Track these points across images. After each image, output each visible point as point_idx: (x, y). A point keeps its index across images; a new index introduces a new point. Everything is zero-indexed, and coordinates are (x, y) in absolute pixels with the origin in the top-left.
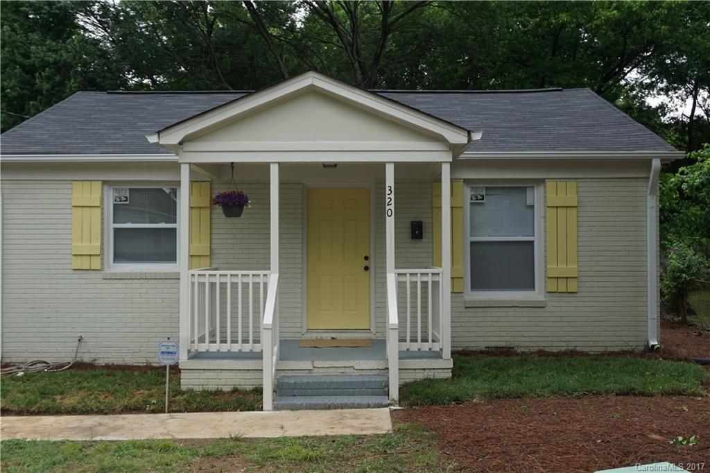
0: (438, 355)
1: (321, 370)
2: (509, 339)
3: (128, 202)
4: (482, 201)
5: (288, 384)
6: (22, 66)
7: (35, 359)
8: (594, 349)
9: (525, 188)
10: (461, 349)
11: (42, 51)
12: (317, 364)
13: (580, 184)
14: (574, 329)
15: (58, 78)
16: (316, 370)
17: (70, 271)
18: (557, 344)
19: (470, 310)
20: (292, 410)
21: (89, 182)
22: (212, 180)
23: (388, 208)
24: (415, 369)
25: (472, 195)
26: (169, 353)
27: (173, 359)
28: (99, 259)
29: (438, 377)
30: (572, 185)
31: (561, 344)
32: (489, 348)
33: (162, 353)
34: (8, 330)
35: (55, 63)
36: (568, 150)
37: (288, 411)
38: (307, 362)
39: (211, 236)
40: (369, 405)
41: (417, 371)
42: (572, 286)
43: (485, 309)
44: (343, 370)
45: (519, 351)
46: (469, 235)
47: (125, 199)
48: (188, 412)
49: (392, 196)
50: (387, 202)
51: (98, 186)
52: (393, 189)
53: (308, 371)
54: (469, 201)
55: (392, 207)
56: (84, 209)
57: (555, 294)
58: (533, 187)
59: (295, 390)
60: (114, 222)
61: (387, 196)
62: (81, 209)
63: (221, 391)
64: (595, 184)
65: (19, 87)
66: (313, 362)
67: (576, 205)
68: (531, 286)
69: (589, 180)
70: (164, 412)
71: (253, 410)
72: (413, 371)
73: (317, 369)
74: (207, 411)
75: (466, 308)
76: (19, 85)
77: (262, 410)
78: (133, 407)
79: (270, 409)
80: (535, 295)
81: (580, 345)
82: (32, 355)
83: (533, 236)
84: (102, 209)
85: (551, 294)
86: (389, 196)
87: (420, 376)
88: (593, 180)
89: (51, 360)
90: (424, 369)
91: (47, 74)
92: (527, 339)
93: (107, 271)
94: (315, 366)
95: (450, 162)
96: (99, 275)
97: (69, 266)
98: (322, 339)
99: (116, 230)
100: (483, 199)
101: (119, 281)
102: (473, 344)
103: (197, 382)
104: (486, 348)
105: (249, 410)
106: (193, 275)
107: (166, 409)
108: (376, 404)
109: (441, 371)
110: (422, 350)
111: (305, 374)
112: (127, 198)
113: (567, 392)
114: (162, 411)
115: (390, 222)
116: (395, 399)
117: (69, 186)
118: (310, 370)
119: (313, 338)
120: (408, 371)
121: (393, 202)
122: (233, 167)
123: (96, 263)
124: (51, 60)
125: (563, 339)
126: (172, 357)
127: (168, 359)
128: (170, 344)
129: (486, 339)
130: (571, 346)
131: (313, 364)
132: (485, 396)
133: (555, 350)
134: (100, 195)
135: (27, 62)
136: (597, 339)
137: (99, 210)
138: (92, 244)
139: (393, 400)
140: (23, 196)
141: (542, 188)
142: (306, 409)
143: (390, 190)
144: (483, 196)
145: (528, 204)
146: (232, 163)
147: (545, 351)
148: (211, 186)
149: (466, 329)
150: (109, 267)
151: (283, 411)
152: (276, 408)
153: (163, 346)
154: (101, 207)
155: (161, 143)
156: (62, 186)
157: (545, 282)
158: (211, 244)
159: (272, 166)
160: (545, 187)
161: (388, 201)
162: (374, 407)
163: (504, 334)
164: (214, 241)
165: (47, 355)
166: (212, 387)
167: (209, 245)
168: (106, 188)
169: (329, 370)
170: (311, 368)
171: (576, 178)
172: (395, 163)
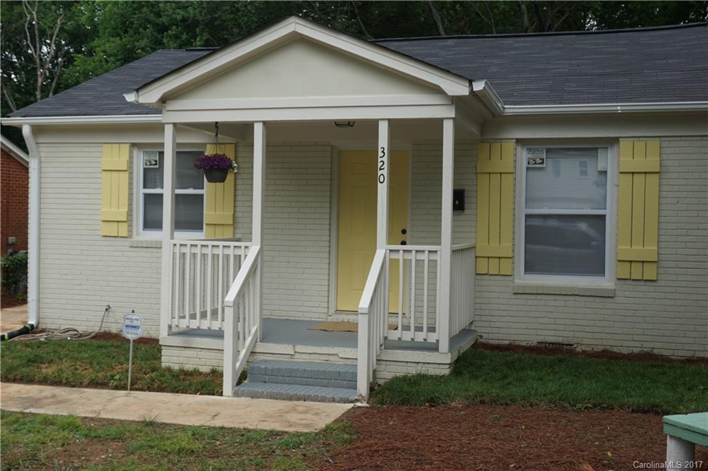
0: (434, 348)
1: (303, 356)
2: (566, 334)
3: (157, 166)
4: (541, 166)
5: (259, 369)
6: (155, 25)
7: (68, 327)
8: (676, 353)
9: (597, 149)
10: (507, 342)
11: (171, 8)
12: (299, 348)
13: (665, 144)
14: (651, 326)
15: (184, 37)
16: (297, 356)
17: (100, 238)
18: (627, 344)
19: (519, 296)
20: (252, 398)
21: (118, 145)
22: (237, 142)
23: (380, 172)
24: (407, 362)
25: (529, 159)
26: (133, 327)
27: (137, 334)
28: (126, 225)
29: (433, 374)
30: (654, 145)
31: (632, 344)
32: (542, 343)
33: (127, 326)
34: (44, 296)
35: (184, 20)
36: (647, 101)
37: (248, 398)
38: (287, 346)
39: (235, 203)
40: (334, 398)
41: (409, 364)
42: (650, 273)
43: (539, 297)
44: (326, 358)
45: (579, 349)
46: (524, 206)
47: (155, 163)
48: (150, 391)
49: (385, 159)
50: (379, 167)
51: (126, 148)
52: (386, 151)
53: (289, 356)
54: (525, 165)
55: (385, 172)
56: (113, 173)
57: (628, 282)
58: (607, 148)
59: (266, 376)
60: (144, 187)
61: (380, 160)
62: (110, 172)
63: (198, 371)
64: (687, 144)
65: (150, 47)
66: (294, 346)
67: (658, 170)
68: (600, 271)
69: (679, 139)
70: (127, 389)
71: (213, 395)
72: (404, 364)
73: (299, 355)
74: (167, 392)
75: (515, 294)
76: (150, 45)
77: (222, 395)
78: (100, 381)
79: (230, 395)
80: (605, 282)
81: (660, 348)
82: (64, 322)
83: (605, 209)
84: (131, 173)
85: (622, 282)
86: (382, 159)
87: (413, 370)
88: (683, 138)
89: (81, 329)
90: (418, 363)
91: (174, 32)
92: (590, 335)
93: (135, 238)
94: (296, 351)
95: (453, 118)
96: (126, 243)
97: (97, 232)
98: (348, 322)
99: (147, 196)
100: (542, 163)
101: (145, 250)
102: (522, 338)
103: (175, 359)
104: (538, 343)
105: (209, 394)
106: (175, 245)
107: (129, 387)
108: (341, 398)
109: (437, 366)
110: (416, 340)
111: (286, 360)
112: (156, 161)
113: (569, 403)
114: (124, 388)
115: (383, 190)
116: (363, 395)
117: (100, 149)
118: (291, 355)
119: (339, 321)
120: (398, 363)
121: (385, 166)
122: (217, 127)
123: (123, 229)
124: (179, 17)
125: (636, 338)
126: (135, 331)
127: (132, 333)
128: (134, 317)
129: (539, 332)
130: (647, 347)
131: (294, 349)
132: (467, 399)
133: (625, 351)
134: (128, 158)
135: (159, 21)
136: (683, 340)
137: (127, 174)
138: (120, 210)
139: (361, 395)
140: (60, 160)
141: (616, 148)
142: (266, 398)
143: (383, 152)
144: (543, 160)
145: (599, 169)
146: (217, 123)
147: (612, 352)
148: (236, 149)
149: (514, 319)
150: (138, 234)
151: (243, 398)
152: (236, 394)
153: (127, 319)
154: (130, 170)
155: (140, 101)
156: (93, 149)
157: (617, 266)
158: (235, 212)
159: (256, 125)
160: (619, 148)
161: (380, 164)
162: (339, 402)
163: (562, 327)
164: (238, 209)
165: (79, 323)
166: (189, 367)
167: (232, 213)
168: (135, 152)
169: (313, 356)
170: (293, 353)
171: (660, 137)
172: (389, 120)
